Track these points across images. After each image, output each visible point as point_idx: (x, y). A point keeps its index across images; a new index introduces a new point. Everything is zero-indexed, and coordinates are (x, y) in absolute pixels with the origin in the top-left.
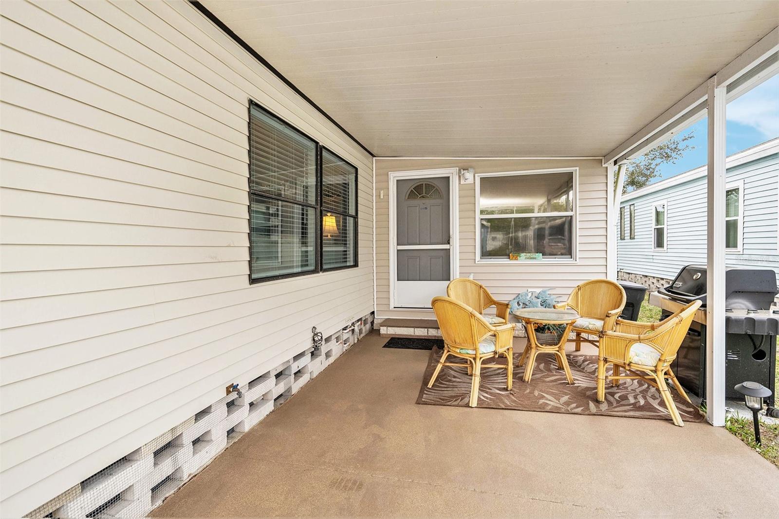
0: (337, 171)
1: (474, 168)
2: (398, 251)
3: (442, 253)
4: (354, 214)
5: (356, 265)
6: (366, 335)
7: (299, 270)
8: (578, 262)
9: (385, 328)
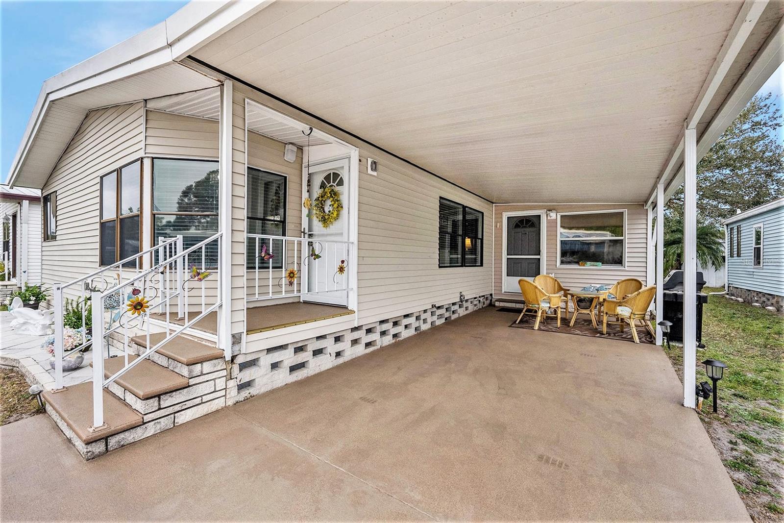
0: (471, 214)
1: (556, 210)
2: (508, 259)
3: (535, 261)
4: (481, 238)
5: (482, 265)
6: (487, 306)
7: (449, 265)
8: (627, 268)
9: (498, 302)
